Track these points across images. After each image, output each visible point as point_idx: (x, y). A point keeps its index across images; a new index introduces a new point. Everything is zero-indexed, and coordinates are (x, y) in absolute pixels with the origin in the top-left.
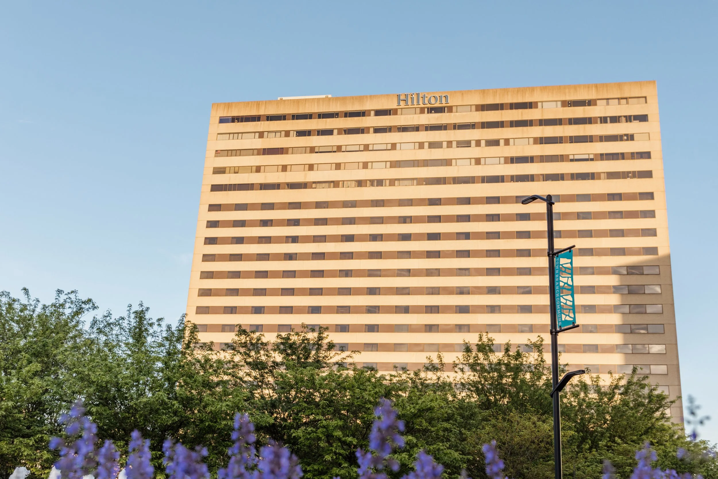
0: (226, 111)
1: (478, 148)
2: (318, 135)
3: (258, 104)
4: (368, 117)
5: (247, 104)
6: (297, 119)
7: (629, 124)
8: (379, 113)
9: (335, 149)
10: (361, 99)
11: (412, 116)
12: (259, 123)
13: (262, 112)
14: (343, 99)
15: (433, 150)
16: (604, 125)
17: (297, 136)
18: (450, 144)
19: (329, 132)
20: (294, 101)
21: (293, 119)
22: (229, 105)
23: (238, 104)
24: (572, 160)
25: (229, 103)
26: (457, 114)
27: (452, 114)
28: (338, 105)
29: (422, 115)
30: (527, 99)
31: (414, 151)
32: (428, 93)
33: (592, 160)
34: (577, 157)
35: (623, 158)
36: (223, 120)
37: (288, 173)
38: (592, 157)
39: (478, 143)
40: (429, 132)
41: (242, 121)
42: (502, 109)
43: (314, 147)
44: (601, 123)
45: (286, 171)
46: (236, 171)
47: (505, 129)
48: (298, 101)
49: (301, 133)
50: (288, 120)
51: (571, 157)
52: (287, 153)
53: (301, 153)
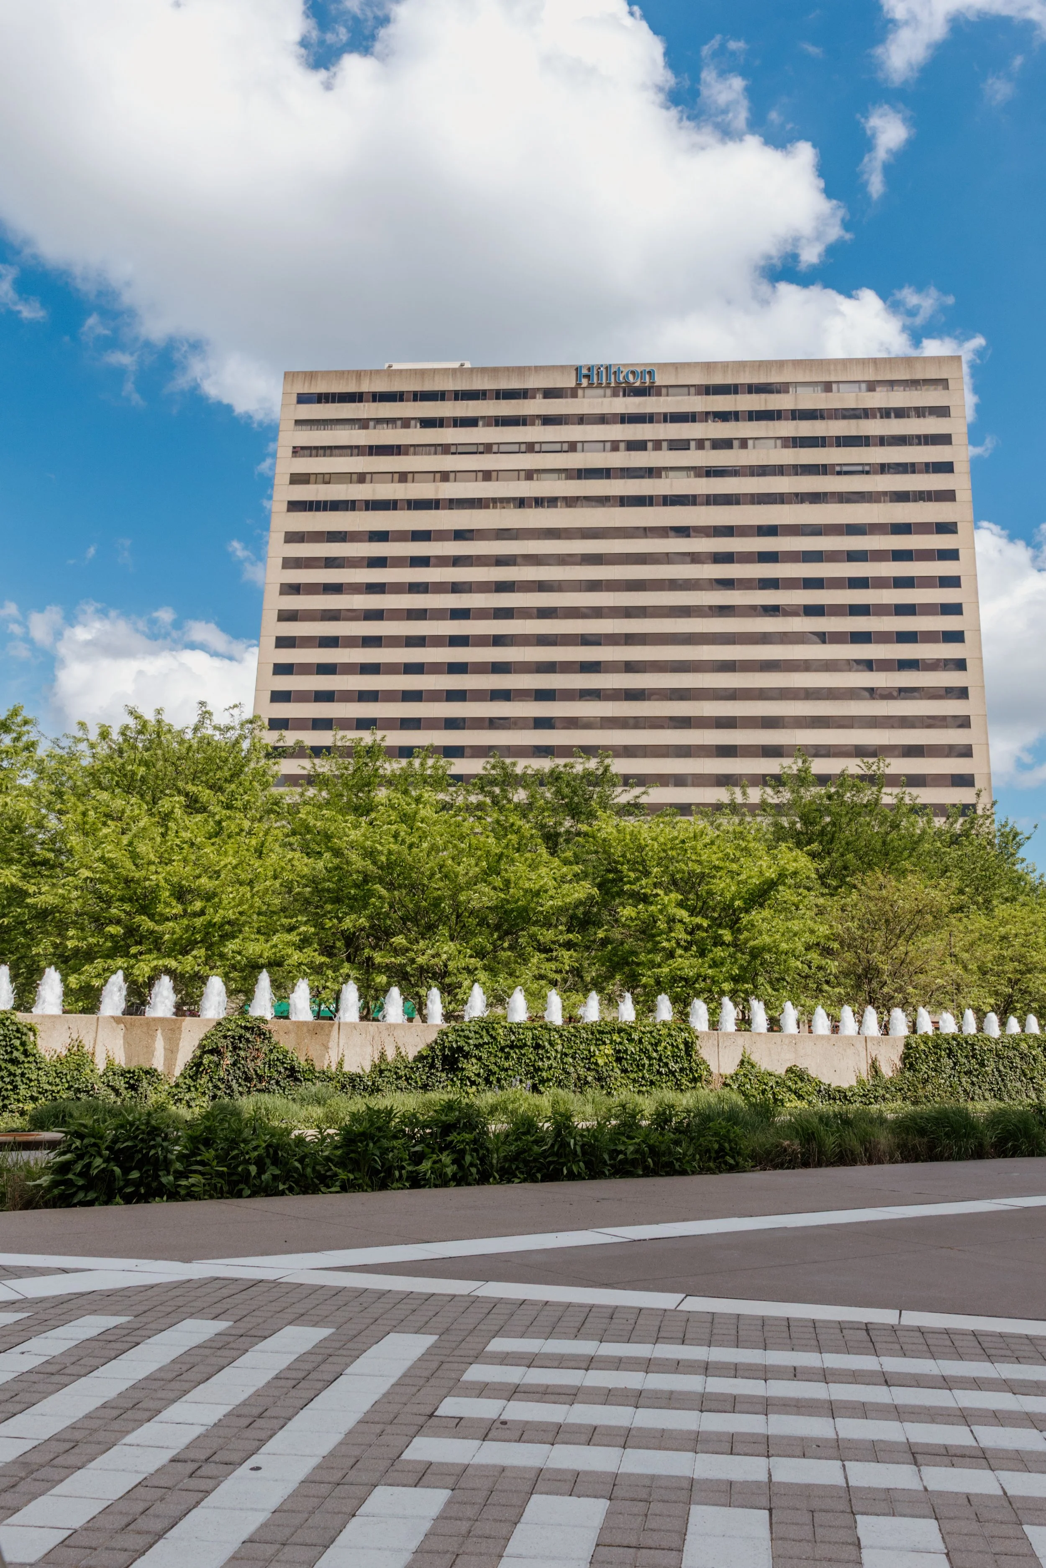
0: (307, 384)
1: (700, 452)
2: (455, 426)
3: (359, 375)
4: (532, 401)
5: (341, 374)
6: (421, 400)
7: (922, 420)
8: (550, 393)
9: (481, 449)
10: (521, 371)
11: (600, 400)
12: (361, 404)
13: (366, 387)
14: (494, 371)
15: (633, 453)
16: (886, 421)
17: (422, 427)
18: (658, 445)
19: (470, 422)
20: (415, 372)
21: (415, 400)
22: (311, 376)
23: (327, 374)
24: (839, 473)
25: (311, 372)
26: (669, 398)
27: (662, 399)
28: (486, 379)
29: (615, 399)
30: (774, 378)
31: (603, 454)
32: (625, 365)
33: (868, 473)
34: (845, 469)
35: (913, 472)
36: (303, 399)
37: (410, 485)
38: (867, 468)
39: (700, 444)
40: (626, 426)
41: (333, 402)
42: (736, 392)
43: (449, 445)
44: (882, 417)
45: (406, 481)
46: (327, 479)
47: (740, 424)
48: (422, 373)
49: (428, 423)
50: (408, 401)
51: (838, 469)
52: (407, 454)
53: (429, 454)
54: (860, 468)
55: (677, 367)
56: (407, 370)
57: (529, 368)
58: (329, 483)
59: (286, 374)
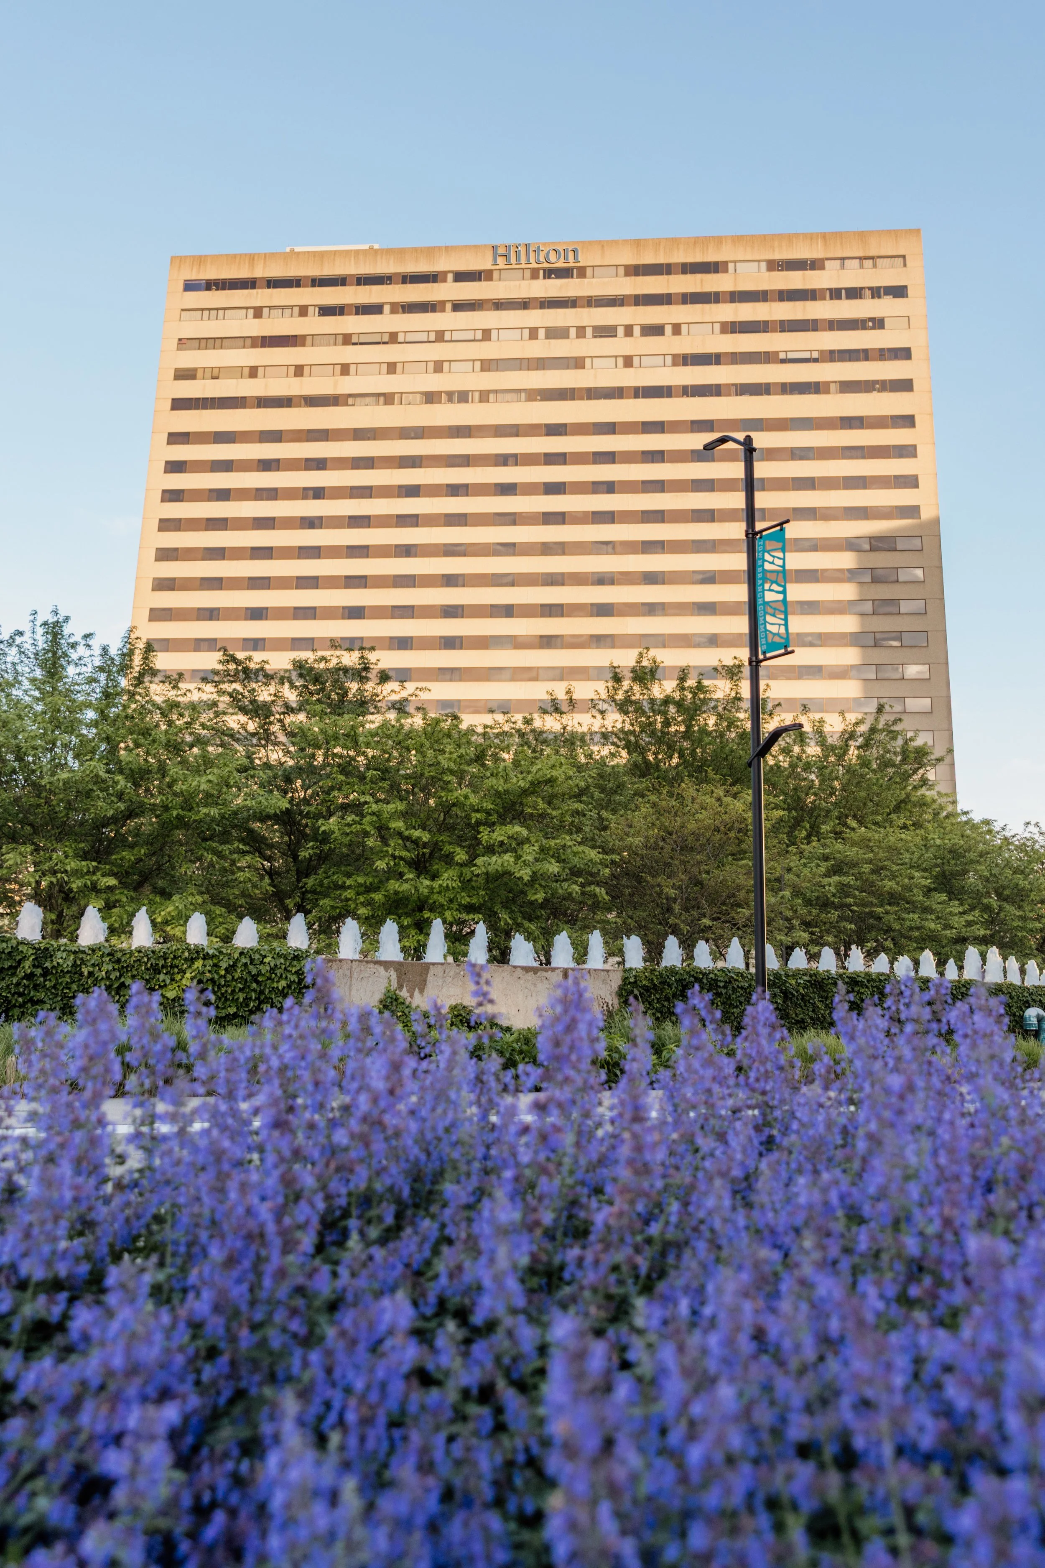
0: (195, 270)
1: (629, 339)
2: (357, 313)
3: (252, 258)
4: (443, 285)
5: (232, 259)
6: (320, 286)
7: (876, 300)
8: (461, 277)
9: (386, 338)
10: (430, 252)
11: (517, 283)
12: (254, 291)
13: (259, 272)
14: (400, 253)
15: (553, 341)
16: (836, 302)
17: (320, 315)
18: (581, 332)
19: (375, 309)
20: (314, 253)
21: (314, 285)
22: (200, 260)
23: (216, 258)
24: (783, 361)
25: (200, 257)
26: (594, 280)
27: (586, 280)
28: (391, 262)
29: (535, 282)
30: (711, 257)
31: (521, 343)
32: (545, 244)
33: (816, 360)
34: (791, 356)
35: (867, 359)
36: (189, 286)
37: (305, 379)
38: (815, 355)
39: (629, 331)
40: (546, 311)
41: (224, 289)
42: (669, 273)
43: (350, 335)
44: (831, 299)
45: (302, 375)
46: (215, 375)
47: (673, 308)
48: (322, 255)
49: (327, 311)
50: (305, 286)
51: (782, 356)
52: (303, 345)
53: (328, 345)
54: (807, 355)
55: (602, 245)
56: (304, 253)
57: (440, 248)
58: (217, 378)
59: (172, 258)
